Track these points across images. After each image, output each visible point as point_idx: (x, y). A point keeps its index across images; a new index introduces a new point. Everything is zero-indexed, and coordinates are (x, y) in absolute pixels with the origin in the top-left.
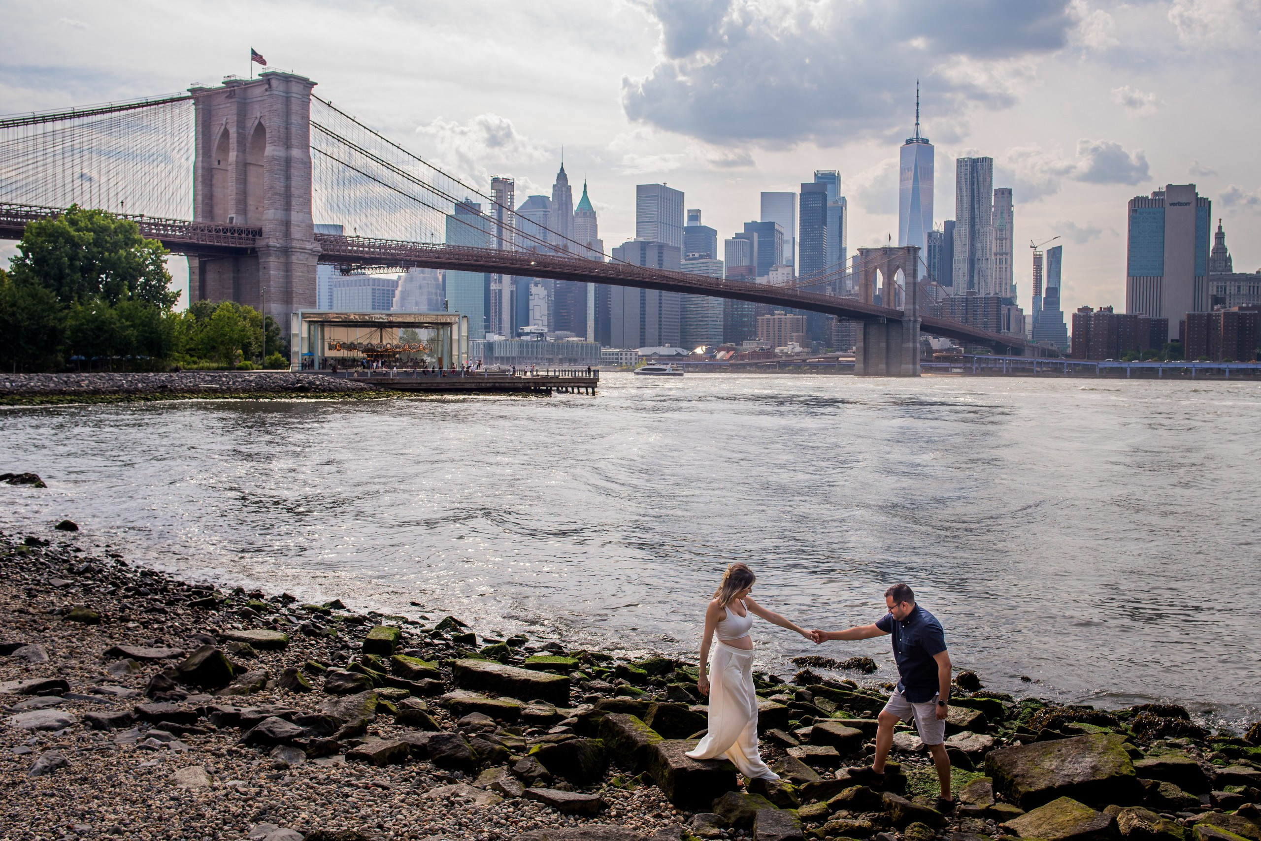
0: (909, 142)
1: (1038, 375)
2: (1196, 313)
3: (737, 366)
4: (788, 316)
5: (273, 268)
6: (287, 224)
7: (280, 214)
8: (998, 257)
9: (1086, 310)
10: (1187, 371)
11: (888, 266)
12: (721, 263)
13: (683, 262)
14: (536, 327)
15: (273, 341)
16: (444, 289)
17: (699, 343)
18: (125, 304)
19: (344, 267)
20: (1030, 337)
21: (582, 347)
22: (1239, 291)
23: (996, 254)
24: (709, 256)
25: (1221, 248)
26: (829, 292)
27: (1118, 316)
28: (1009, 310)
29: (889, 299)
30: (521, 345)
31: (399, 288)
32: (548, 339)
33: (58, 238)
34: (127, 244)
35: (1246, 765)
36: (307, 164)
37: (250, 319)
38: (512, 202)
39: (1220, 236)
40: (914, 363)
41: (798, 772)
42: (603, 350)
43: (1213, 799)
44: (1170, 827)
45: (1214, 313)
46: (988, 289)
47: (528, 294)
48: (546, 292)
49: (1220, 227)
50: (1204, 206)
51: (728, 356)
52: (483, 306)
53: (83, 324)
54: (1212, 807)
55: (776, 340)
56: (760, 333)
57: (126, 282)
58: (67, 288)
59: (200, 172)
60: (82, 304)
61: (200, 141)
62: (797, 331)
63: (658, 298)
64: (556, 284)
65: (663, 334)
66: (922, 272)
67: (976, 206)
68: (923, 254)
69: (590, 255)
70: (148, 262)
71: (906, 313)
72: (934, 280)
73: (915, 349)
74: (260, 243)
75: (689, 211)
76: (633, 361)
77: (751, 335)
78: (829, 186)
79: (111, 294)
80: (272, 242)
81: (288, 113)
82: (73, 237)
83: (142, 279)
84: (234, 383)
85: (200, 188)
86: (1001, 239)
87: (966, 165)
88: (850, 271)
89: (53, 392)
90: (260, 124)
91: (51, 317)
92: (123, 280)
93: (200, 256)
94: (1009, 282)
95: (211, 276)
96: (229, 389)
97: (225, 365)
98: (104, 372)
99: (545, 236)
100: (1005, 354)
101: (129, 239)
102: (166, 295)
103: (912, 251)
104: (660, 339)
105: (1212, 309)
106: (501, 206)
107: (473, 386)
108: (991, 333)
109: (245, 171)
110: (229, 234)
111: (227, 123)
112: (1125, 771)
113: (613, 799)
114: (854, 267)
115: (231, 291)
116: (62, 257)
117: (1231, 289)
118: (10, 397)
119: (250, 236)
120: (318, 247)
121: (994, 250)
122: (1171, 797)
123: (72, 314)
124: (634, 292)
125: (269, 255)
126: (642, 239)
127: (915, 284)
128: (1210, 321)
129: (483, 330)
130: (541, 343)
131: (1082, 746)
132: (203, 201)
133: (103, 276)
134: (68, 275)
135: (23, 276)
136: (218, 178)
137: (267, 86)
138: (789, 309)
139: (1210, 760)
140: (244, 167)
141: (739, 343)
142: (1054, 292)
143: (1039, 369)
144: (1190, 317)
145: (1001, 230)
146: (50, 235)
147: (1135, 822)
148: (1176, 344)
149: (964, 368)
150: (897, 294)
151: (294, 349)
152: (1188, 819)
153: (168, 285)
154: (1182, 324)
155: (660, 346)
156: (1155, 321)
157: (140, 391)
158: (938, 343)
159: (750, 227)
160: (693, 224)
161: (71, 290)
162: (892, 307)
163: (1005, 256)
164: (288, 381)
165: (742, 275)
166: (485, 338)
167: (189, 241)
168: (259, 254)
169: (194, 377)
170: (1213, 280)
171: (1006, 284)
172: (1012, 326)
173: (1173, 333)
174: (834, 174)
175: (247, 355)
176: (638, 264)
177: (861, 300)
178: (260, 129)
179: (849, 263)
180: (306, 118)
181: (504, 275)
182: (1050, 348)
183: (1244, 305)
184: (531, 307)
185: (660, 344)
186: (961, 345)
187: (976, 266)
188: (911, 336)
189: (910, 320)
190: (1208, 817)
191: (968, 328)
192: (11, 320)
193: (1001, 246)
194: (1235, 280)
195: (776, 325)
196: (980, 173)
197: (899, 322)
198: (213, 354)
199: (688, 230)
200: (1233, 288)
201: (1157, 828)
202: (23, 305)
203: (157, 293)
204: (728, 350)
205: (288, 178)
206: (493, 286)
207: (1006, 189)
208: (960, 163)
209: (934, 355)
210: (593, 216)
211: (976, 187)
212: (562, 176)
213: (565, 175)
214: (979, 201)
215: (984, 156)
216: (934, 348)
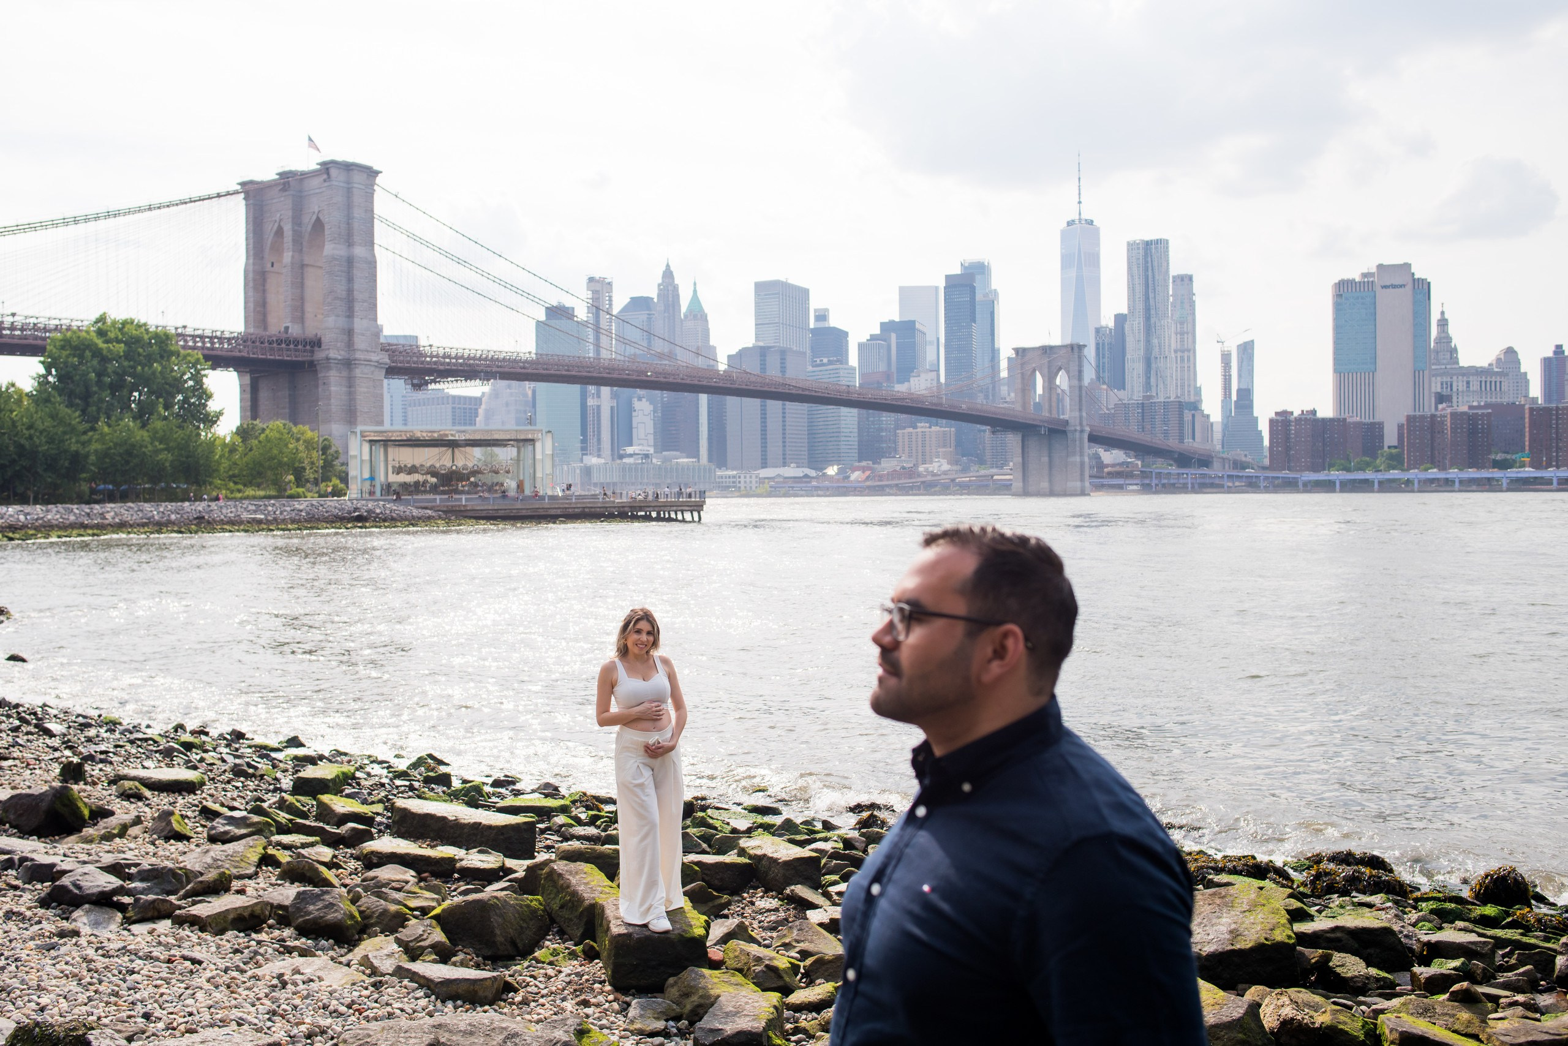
0: (1070, 223)
1: (1230, 491)
2: (1417, 413)
3: (876, 488)
4: (934, 428)
5: (334, 383)
6: (350, 333)
7: (342, 322)
8: (1179, 354)
9: (1284, 414)
10: (1408, 482)
11: (1049, 367)
12: (854, 369)
13: (810, 368)
14: (640, 447)
15: (332, 466)
16: (534, 406)
17: (830, 463)
18: (160, 425)
19: (415, 381)
20: (1219, 447)
21: (694, 469)
22: (1468, 387)
23: (1176, 351)
24: (840, 362)
25: (1445, 338)
26: (980, 399)
27: (1324, 420)
28: (1193, 416)
29: (1050, 406)
30: (624, 469)
31: (483, 406)
32: (654, 461)
33: (84, 351)
34: (162, 357)
35: (1465, 930)
36: (372, 264)
37: (305, 441)
38: (611, 305)
39: (1443, 323)
40: (1082, 480)
41: (811, 942)
42: (719, 473)
43: (1414, 978)
44: (1342, 1018)
45: (1438, 413)
46: (1167, 392)
47: (630, 409)
48: (651, 407)
49: (1443, 313)
50: (1422, 289)
51: (864, 476)
52: (579, 424)
53: (110, 448)
54: (1413, 990)
55: (920, 456)
56: (900, 449)
57: (161, 400)
58: (94, 408)
59: (251, 275)
60: (109, 426)
61: (251, 241)
62: (944, 446)
63: (781, 411)
64: (662, 398)
65: (788, 452)
66: (1089, 375)
67: (1151, 295)
68: (1090, 353)
69: (700, 362)
70: (186, 377)
71: (1071, 422)
72: (1104, 383)
73: (1082, 464)
74: (319, 355)
75: (816, 310)
76: (754, 485)
77: (891, 452)
78: (978, 277)
79: (143, 414)
80: (333, 354)
81: (349, 206)
82: (101, 349)
83: (180, 397)
84: (281, 513)
85: (251, 294)
86: (1182, 334)
87: (1138, 249)
88: (1004, 374)
89: (72, 526)
90: (318, 219)
91: (73, 440)
92: (157, 398)
93: (251, 372)
94: (1192, 383)
95: (264, 395)
96: (275, 519)
97: (273, 493)
98: (133, 502)
99: (649, 342)
100: (1190, 467)
101: (165, 351)
102: (207, 415)
103: (1076, 349)
104: (784, 458)
105: (1436, 408)
106: (598, 308)
107: (559, 512)
108: (1172, 443)
109: (302, 273)
110: (283, 346)
111: (281, 220)
112: (1280, 936)
113: (528, 979)
114: (1009, 369)
115: (287, 411)
116: (89, 373)
117: (1459, 384)
118: (23, 532)
119: (308, 347)
120: (385, 359)
121: (1173, 346)
122: (1349, 975)
123: (96, 437)
124: (752, 404)
125: (329, 368)
126: (761, 344)
127: (1080, 388)
128: (1433, 424)
129: (580, 453)
130: (645, 466)
131: (1218, 901)
132: (255, 309)
133: (136, 394)
134: (96, 393)
135: (44, 396)
136: (272, 283)
137: (325, 176)
138: (934, 420)
139: (1414, 925)
140: (301, 268)
141: (876, 461)
142: (1246, 396)
143: (1230, 484)
144: (1409, 418)
145: (1182, 323)
146: (76, 348)
147: (1288, 1012)
148: (1394, 451)
149: (1142, 485)
150: (1060, 401)
151: (352, 473)
152: (1374, 1007)
153: (210, 403)
154: (1400, 427)
155: (784, 466)
156: (1368, 424)
157: (173, 523)
158: (1111, 457)
159: (887, 327)
160: (821, 325)
161: (99, 410)
162: (1055, 415)
163: (1187, 353)
164: (343, 509)
165: (878, 382)
166: (582, 460)
167: (238, 354)
168: (318, 368)
169: (235, 506)
170: (1435, 375)
171: (1189, 386)
172: (1198, 435)
173: (1390, 438)
174: (983, 264)
175: (300, 481)
176: (757, 371)
177: (1018, 407)
178: (319, 225)
179: (1004, 364)
180: (370, 211)
181: (603, 388)
182: (1244, 459)
183: (1475, 404)
184: (634, 425)
185: (784, 464)
186: (1136, 457)
187: (1153, 366)
188: (1078, 449)
189: (1076, 430)
190: (1404, 1004)
191: (1145, 438)
192: (27, 444)
193: (1182, 341)
194: (1463, 375)
195: (920, 440)
196: (1155, 256)
197: (1064, 433)
198: (259, 480)
199: (814, 331)
200: (1460, 384)
201: (1322, 1019)
202: (41, 427)
203: (198, 411)
204: (864, 469)
205: (350, 280)
206: (591, 402)
207: (1186, 275)
208: (1131, 246)
209: (1106, 470)
210: (704, 318)
211: (1150, 273)
212: (668, 274)
213: (671, 273)
214: (1154, 289)
215: (1158, 237)
216: (1105, 462)
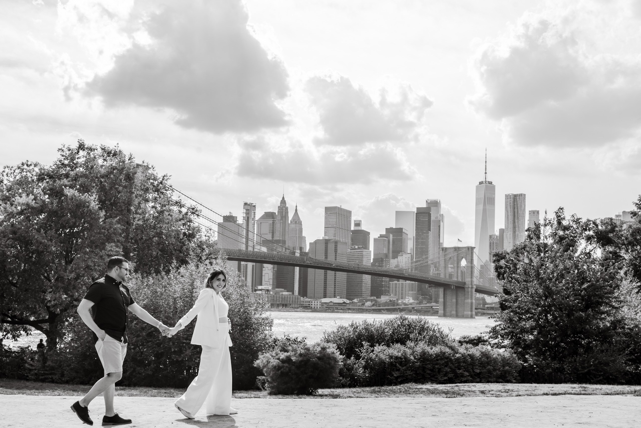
0: (481, 183)
3: (377, 310)
4: (407, 282)
11: (457, 257)
13: (349, 250)
14: (265, 286)
21: (290, 298)
24: (364, 248)
29: (458, 275)
32: (271, 293)
38: (255, 216)
40: (471, 311)
42: (303, 300)
51: (372, 304)
55: (400, 295)
56: (391, 291)
62: (412, 291)
63: (334, 279)
65: (337, 291)
67: (516, 221)
71: (467, 283)
73: (472, 303)
75: (355, 221)
76: (318, 307)
77: (387, 293)
78: (434, 209)
87: (511, 198)
103: (470, 249)
104: (335, 294)
106: (248, 218)
124: (321, 272)
126: (327, 238)
127: (472, 267)
130: (267, 295)
141: (378, 297)
155: (334, 297)
159: (389, 230)
160: (357, 228)
162: (459, 280)
165: (383, 258)
174: (437, 201)
184: (263, 274)
185: (335, 297)
188: (470, 296)
189: (469, 287)
195: (400, 287)
196: (518, 202)
197: (463, 288)
199: (354, 232)
204: (372, 301)
207: (536, 211)
208: (507, 196)
209: (486, 306)
210: (300, 223)
211: (516, 210)
212: (283, 201)
213: (285, 201)
214: (518, 218)
215: (520, 193)
216: (487, 302)
